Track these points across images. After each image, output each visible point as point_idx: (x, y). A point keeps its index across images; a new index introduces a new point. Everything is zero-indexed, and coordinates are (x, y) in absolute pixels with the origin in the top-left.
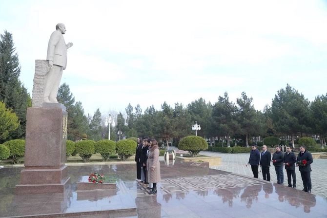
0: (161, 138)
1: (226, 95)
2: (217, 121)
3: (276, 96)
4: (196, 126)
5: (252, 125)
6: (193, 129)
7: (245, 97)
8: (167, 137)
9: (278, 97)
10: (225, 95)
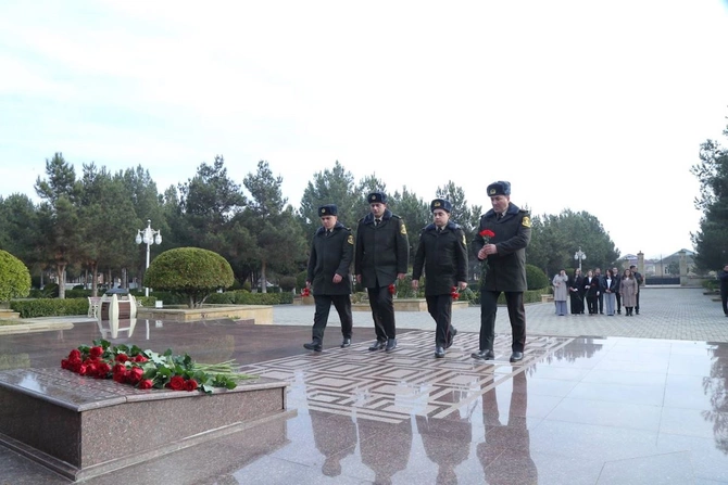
0: (41, 261)
1: (219, 164)
2: (196, 226)
3: (310, 185)
4: (149, 232)
5: (283, 240)
6: (139, 240)
7: (266, 174)
8: (62, 260)
9: (315, 187)
10: (216, 163)
